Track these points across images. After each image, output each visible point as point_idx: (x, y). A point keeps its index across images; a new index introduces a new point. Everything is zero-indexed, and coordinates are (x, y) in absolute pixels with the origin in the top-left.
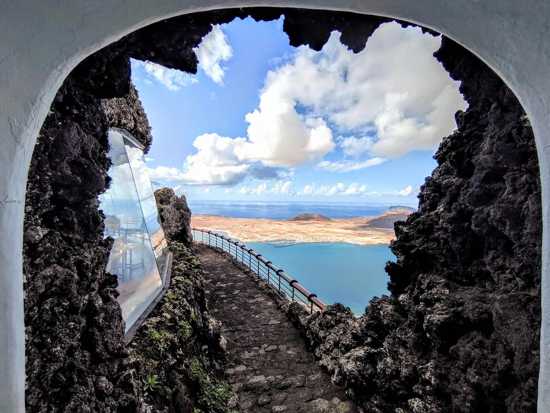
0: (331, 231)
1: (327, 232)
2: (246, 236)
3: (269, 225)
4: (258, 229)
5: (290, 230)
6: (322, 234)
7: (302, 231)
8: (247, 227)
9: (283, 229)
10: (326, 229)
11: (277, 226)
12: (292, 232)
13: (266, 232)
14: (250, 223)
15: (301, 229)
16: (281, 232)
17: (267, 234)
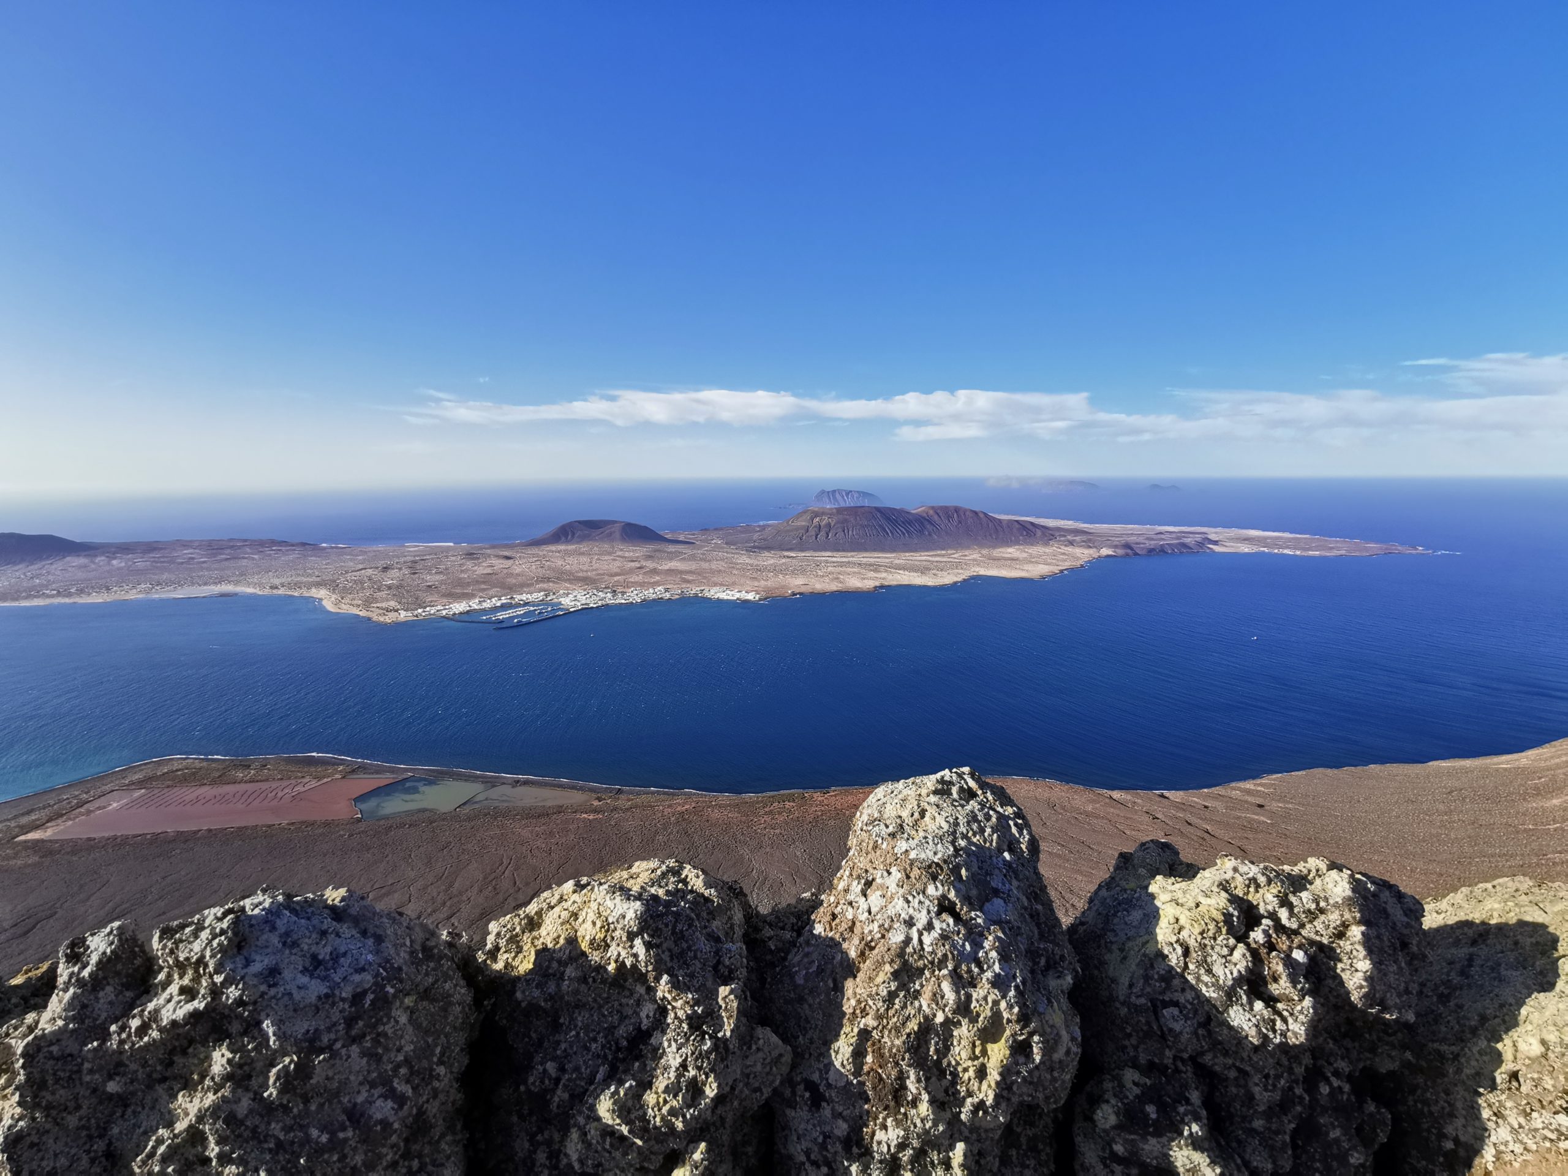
0: (666, 567)
1: (654, 571)
2: (393, 604)
3: (469, 564)
4: (432, 579)
5: (541, 572)
6: (640, 578)
7: (580, 574)
8: (394, 573)
9: (518, 570)
10: (650, 564)
11: (499, 564)
12: (548, 580)
13: (461, 583)
14: (402, 560)
15: (575, 567)
16: (514, 581)
17: (469, 590)
